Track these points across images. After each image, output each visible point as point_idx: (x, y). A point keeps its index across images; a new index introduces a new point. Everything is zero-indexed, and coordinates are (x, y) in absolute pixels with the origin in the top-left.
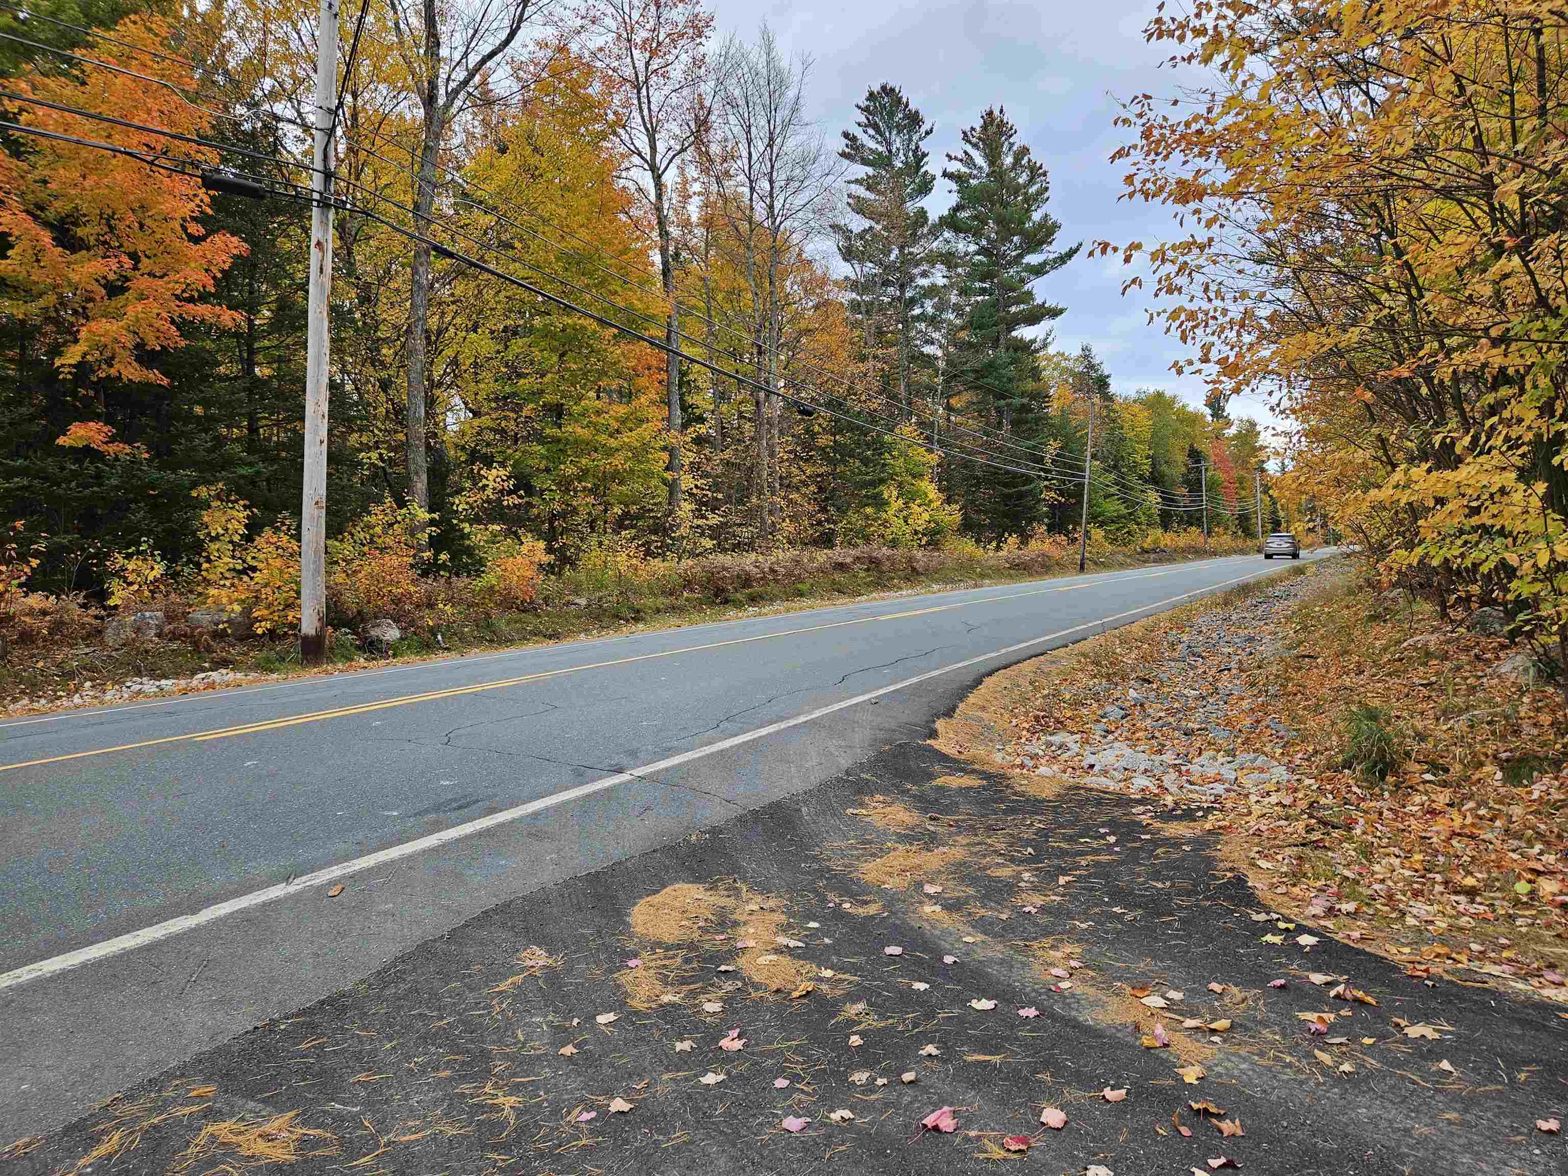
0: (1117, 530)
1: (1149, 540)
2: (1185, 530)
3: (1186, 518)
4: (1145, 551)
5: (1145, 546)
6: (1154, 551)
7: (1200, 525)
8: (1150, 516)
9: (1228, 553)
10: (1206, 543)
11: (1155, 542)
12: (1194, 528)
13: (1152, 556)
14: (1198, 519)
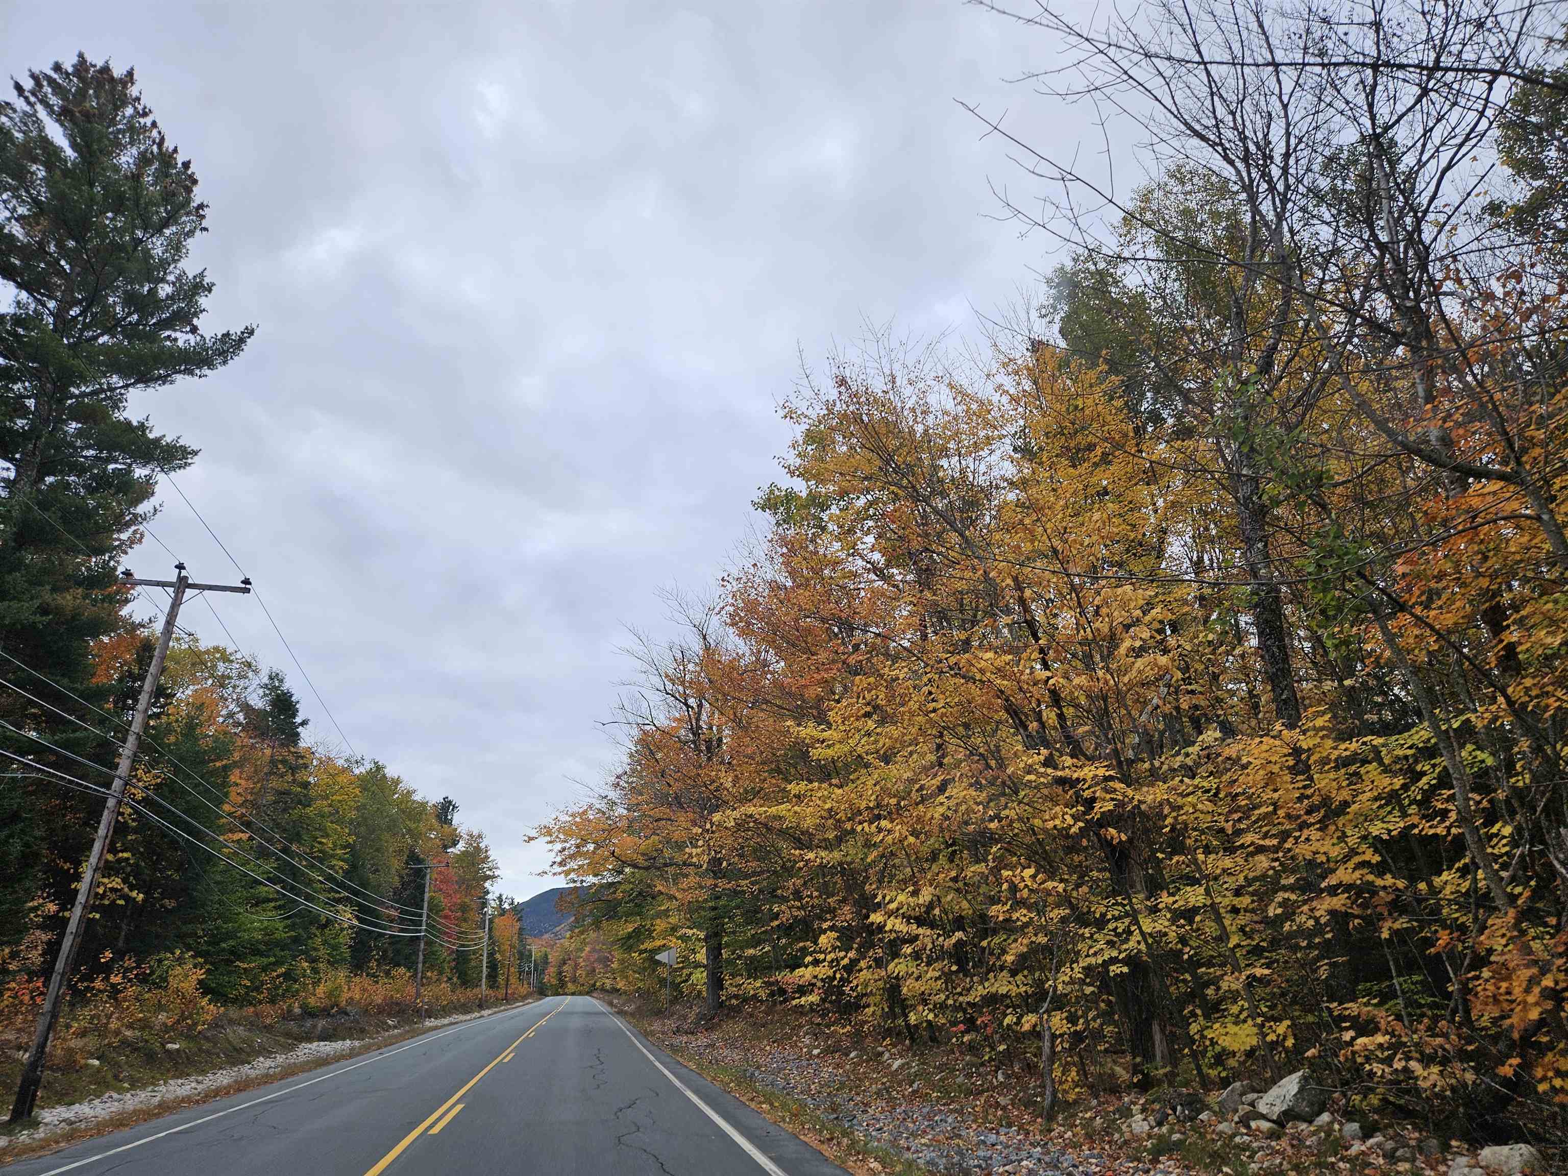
0: (264, 969)
1: (321, 990)
2: (388, 973)
3: (390, 954)
4: (309, 1013)
5: (312, 1001)
6: (325, 1012)
7: (410, 965)
8: (335, 947)
9: (446, 1011)
10: (418, 995)
11: (330, 994)
12: (402, 970)
13: (321, 1023)
14: (407, 958)
